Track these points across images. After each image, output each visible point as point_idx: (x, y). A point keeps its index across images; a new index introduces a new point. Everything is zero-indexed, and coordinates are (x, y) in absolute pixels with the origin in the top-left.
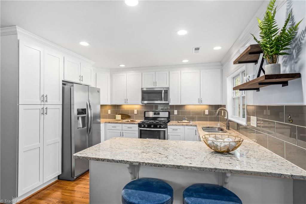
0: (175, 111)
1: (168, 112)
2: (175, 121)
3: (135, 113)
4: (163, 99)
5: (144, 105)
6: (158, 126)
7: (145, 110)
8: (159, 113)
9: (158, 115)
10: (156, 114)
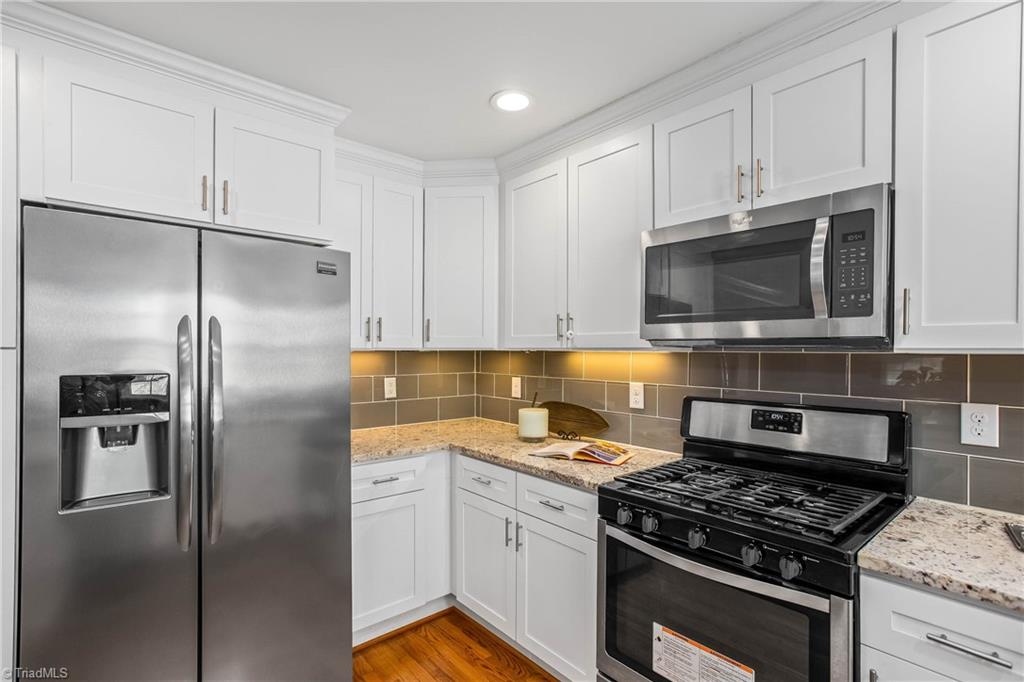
0: (967, 409)
1: (885, 420)
2: (968, 508)
3: (632, 405)
4: (820, 302)
5: (690, 351)
6: (751, 557)
7: (691, 388)
8: (798, 419)
9: (791, 430)
10: (771, 427)
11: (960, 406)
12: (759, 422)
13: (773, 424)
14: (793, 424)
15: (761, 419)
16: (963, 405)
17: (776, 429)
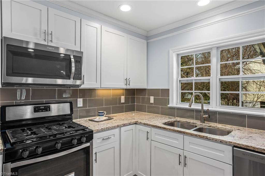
1: (69, 104)
4: (72, 76)
8: (49, 107)
9: (47, 111)
10: (41, 111)
11: (77, 99)
12: (36, 110)
13: (41, 110)
14: (47, 109)
15: (37, 109)
16: (78, 99)
17: (42, 111)
